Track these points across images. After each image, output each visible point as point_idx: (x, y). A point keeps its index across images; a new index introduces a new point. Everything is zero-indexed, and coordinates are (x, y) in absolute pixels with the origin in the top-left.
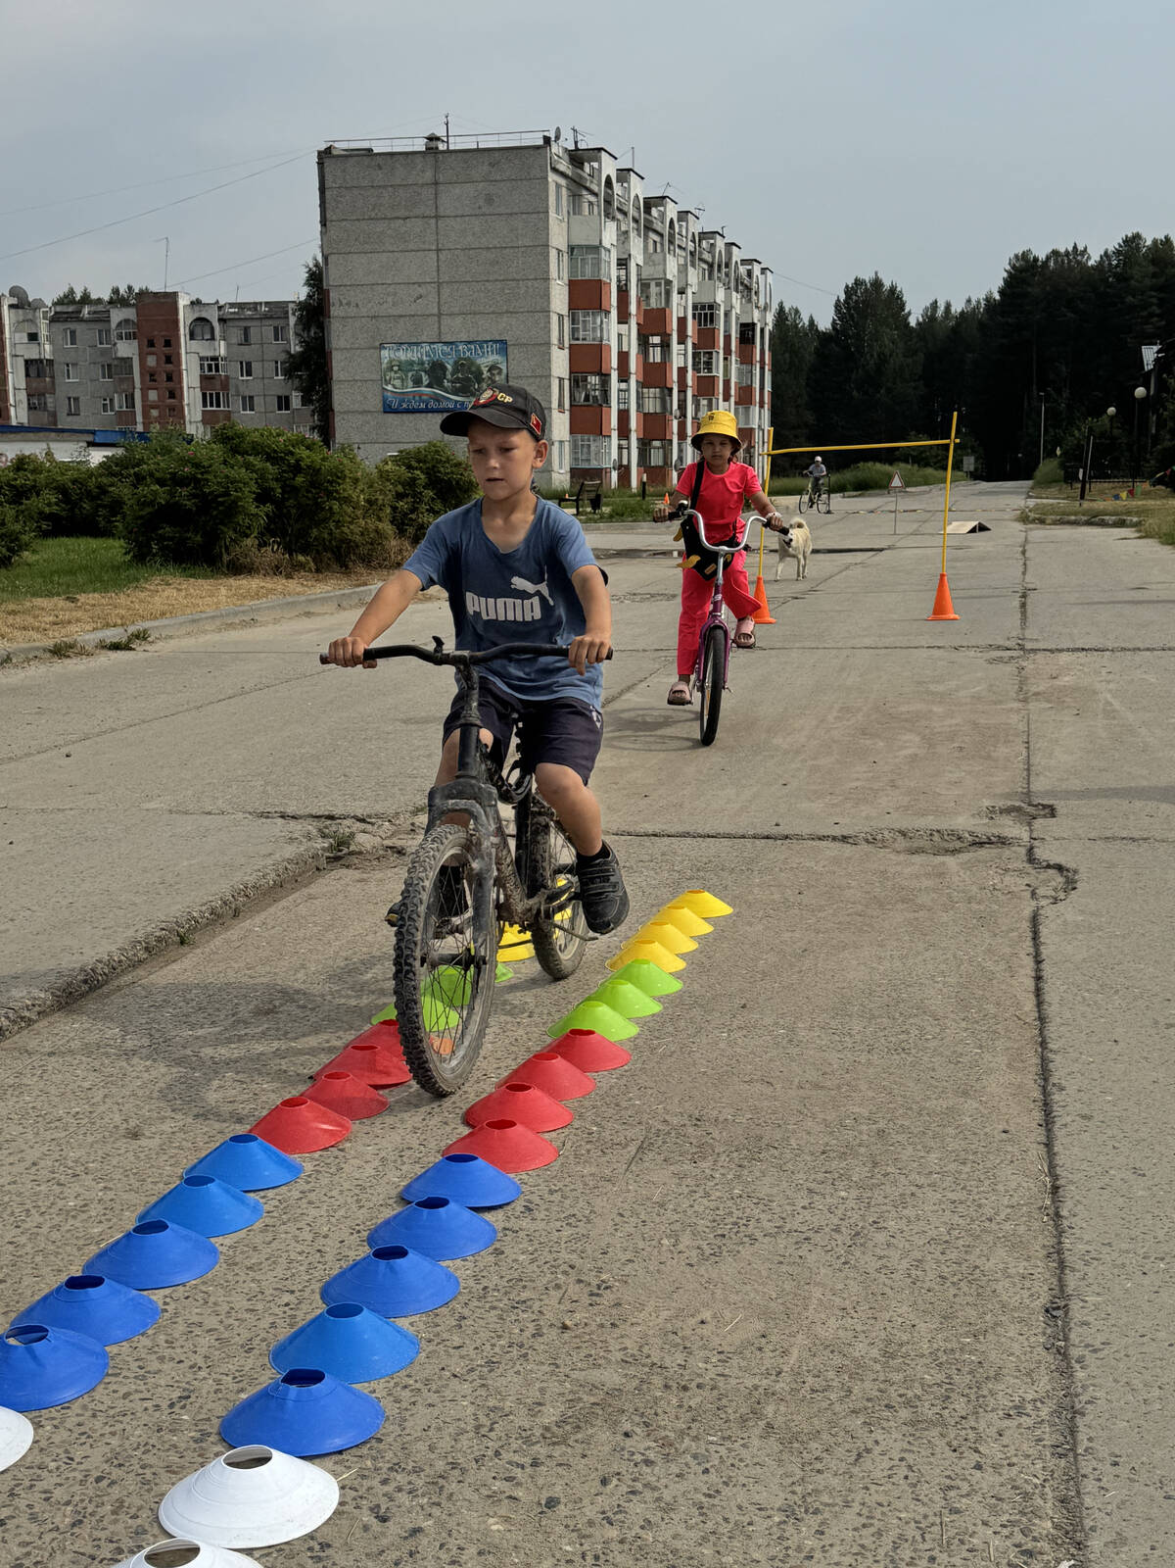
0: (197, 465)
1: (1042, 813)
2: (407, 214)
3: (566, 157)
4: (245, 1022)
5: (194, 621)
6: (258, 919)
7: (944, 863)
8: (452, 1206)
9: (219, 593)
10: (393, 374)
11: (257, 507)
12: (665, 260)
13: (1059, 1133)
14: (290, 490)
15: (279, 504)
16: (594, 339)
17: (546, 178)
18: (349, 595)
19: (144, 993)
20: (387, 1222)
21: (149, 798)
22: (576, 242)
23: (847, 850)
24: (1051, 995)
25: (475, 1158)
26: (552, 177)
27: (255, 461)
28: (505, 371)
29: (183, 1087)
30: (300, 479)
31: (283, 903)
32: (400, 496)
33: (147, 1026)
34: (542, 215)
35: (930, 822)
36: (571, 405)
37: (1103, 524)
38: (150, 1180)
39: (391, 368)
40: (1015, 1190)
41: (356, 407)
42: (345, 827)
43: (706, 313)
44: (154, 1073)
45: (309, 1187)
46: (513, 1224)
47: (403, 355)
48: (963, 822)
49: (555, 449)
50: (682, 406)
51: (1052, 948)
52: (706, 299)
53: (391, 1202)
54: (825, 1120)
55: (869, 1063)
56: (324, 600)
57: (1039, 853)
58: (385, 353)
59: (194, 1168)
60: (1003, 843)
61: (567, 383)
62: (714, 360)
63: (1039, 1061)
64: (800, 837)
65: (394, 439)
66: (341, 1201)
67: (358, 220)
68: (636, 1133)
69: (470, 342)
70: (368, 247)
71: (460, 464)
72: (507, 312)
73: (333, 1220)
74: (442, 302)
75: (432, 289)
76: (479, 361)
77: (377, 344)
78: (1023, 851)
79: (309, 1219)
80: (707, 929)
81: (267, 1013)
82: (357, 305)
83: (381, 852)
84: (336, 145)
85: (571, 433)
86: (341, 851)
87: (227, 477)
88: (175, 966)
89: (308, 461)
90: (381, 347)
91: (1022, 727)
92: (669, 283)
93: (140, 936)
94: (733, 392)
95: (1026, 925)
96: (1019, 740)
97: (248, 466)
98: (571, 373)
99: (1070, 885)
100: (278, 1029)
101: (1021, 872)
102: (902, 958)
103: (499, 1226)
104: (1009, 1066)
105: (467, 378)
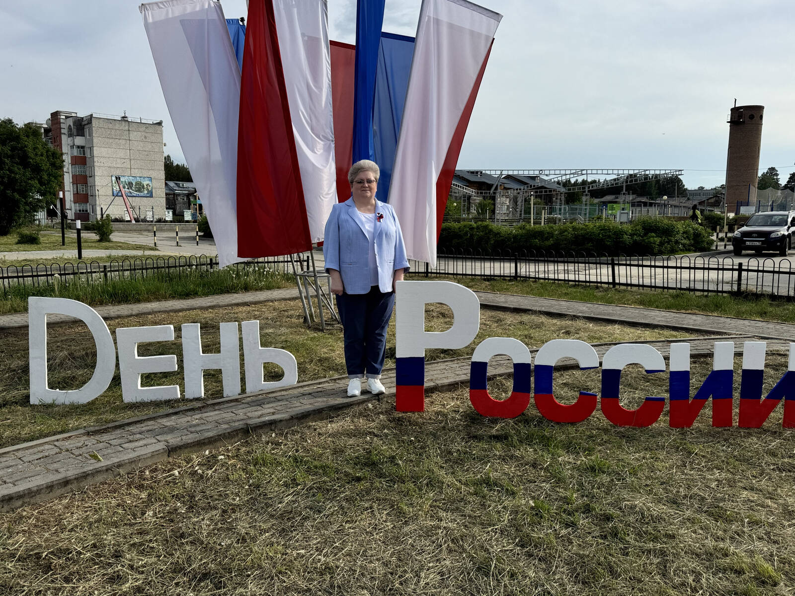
2: (120, 138)
28: (151, 186)
41: (103, 194)
65: (116, 204)
67: (104, 138)
69: (140, 177)
70: (107, 146)
72: (151, 169)
74: (131, 165)
75: (128, 161)
76: (143, 183)
77: (110, 175)
82: (104, 163)
105: (140, 187)
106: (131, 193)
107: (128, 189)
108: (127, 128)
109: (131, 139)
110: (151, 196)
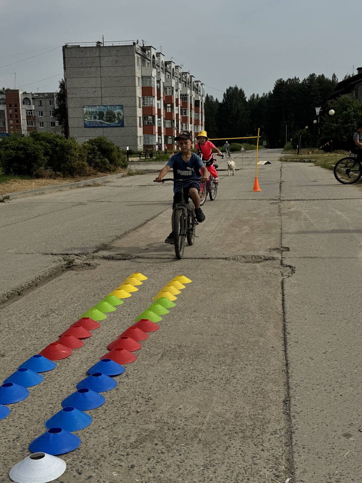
0: (25, 144)
1: (285, 250)
2: (91, 66)
3: (140, 49)
4: (39, 319)
5: (24, 193)
6: (44, 287)
7: (256, 266)
8: (103, 375)
9: (33, 184)
10: (87, 115)
11: (44, 157)
12: (171, 81)
13: (288, 347)
14: (55, 152)
15: (51, 156)
16: (150, 105)
17: (134, 55)
18: (74, 185)
19: (7, 311)
20: (83, 381)
21: (9, 249)
22: (144, 75)
23: (227, 262)
24: (287, 305)
25: (111, 360)
26: (136, 55)
27: (44, 143)
28: (122, 115)
29: (18, 340)
30: (58, 148)
31: (52, 282)
32: (89, 154)
33: (7, 321)
34: (133, 67)
35: (252, 253)
36: (143, 125)
37: (304, 162)
38: (8, 370)
39: (87, 114)
40: (275, 365)
41: (76, 126)
42: (72, 257)
43: (184, 97)
44: (9, 336)
45: (58, 371)
46: (122, 380)
47: (90, 110)
48: (262, 253)
49: (139, 139)
50: (178, 126)
51: (287, 291)
52: (184, 93)
53: (84, 375)
54: (219, 345)
55: (232, 327)
56: (66, 186)
57: (284, 262)
58: (85, 109)
59: (22, 366)
60: (274, 259)
61: (142, 118)
62: (187, 112)
63: (283, 326)
64: (212, 258)
65: (88, 136)
66: (68, 375)
67: (76, 68)
68: (161, 351)
69: (111, 106)
70: (79, 76)
71: (108, 144)
72: (123, 96)
73: (66, 381)
74: (102, 93)
75: (99, 89)
76: (114, 112)
77: (82, 106)
78: (279, 262)
79: (58, 381)
80: (184, 287)
81: (46, 316)
82: (76, 94)
83: (83, 265)
84: (68, 44)
85: (143, 134)
86: (70, 265)
87: (34, 148)
88: (16, 302)
89: (60, 143)
90: (84, 107)
91: (279, 223)
92: (173, 88)
93: (5, 293)
94: (193, 121)
95: (280, 284)
96: (279, 228)
97: (41, 144)
98: (143, 115)
99: (293, 271)
100: (49, 321)
101: (279, 268)
102: (243, 295)
103: (118, 381)
104: (274, 327)
105: (111, 117)
106: (101, 123)
107: (99, 119)
108: (98, 54)
109: (102, 65)
110: (122, 126)
